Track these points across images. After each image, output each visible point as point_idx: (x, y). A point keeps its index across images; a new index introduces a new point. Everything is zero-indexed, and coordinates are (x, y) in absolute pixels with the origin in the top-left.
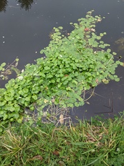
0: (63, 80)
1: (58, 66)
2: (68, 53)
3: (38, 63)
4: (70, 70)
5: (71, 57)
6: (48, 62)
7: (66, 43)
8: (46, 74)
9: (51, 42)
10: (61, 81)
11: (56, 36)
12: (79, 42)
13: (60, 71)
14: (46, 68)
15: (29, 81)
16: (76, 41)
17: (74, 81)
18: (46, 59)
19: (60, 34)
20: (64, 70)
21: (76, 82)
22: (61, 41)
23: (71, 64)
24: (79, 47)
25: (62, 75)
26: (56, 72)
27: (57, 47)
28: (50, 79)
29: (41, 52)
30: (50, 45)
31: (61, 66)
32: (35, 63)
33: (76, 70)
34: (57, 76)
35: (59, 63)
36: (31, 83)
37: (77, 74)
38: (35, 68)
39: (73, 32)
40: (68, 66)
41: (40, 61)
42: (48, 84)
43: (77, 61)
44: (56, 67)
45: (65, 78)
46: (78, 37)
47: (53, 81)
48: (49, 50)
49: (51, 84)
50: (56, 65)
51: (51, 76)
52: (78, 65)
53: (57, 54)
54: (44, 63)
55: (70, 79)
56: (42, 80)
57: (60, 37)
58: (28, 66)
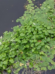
0: (36, 45)
1: (32, 32)
2: (40, 21)
3: (14, 30)
4: (42, 36)
5: (43, 24)
6: (23, 29)
7: (39, 12)
8: (21, 40)
9: (25, 12)
10: (34, 46)
11: (30, 7)
12: (50, 12)
13: (34, 37)
14: (22, 35)
15: (6, 46)
16: (47, 10)
17: (46, 46)
19: (33, 5)
20: (38, 36)
21: (48, 47)
22: (34, 11)
23: (44, 31)
24: (50, 16)
25: (35, 41)
26: (30, 38)
27: (30, 17)
28: (25, 44)
29: (17, 21)
30: (25, 15)
31: (35, 33)
32: (12, 31)
33: (48, 36)
34: (31, 41)
35: (33, 29)
36: (9, 48)
37: (49, 39)
39: (44, 3)
40: (40, 32)
41: (16, 28)
42: (23, 49)
43: (48, 28)
44: (30, 34)
46: (49, 7)
47: (28, 46)
48: (24, 19)
49: (26, 49)
50: (30, 31)
52: (50, 31)
53: (31, 22)
54: (19, 30)
55: (43, 44)
56: (18, 46)
57: (33, 8)
58: (6, 33)
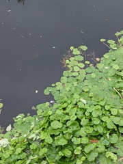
0: (87, 150)
1: (78, 120)
2: (96, 96)
3: (39, 112)
4: (101, 130)
5: (102, 103)
6: (60, 112)
7: (93, 75)
8: (53, 136)
9: (65, 73)
11: (74, 63)
12: (117, 76)
13: (82, 132)
14: (56, 125)
15: (19, 150)
16: (111, 73)
17: (110, 154)
18: (55, 106)
19: (82, 58)
21: (113, 156)
22: (83, 72)
23: (104, 119)
24: (118, 85)
25: (85, 140)
26: (74, 134)
27: (75, 84)
28: (62, 148)
29: (46, 92)
30: (64, 79)
31: (84, 121)
33: (112, 132)
34: (76, 141)
35: (80, 114)
36: (24, 155)
37: (115, 138)
38: (33, 122)
39: (106, 56)
40: (96, 122)
41: (43, 109)
42: (58, 158)
43: (114, 112)
44: (73, 124)
45: (92, 146)
46: (116, 67)
47: (68, 153)
48: (62, 88)
49: (64, 158)
50: (73, 118)
51: (63, 142)
52: (117, 120)
53: (76, 96)
54: (50, 113)
55: (102, 149)
56: (45, 150)
57: (82, 65)
58: (20, 118)
